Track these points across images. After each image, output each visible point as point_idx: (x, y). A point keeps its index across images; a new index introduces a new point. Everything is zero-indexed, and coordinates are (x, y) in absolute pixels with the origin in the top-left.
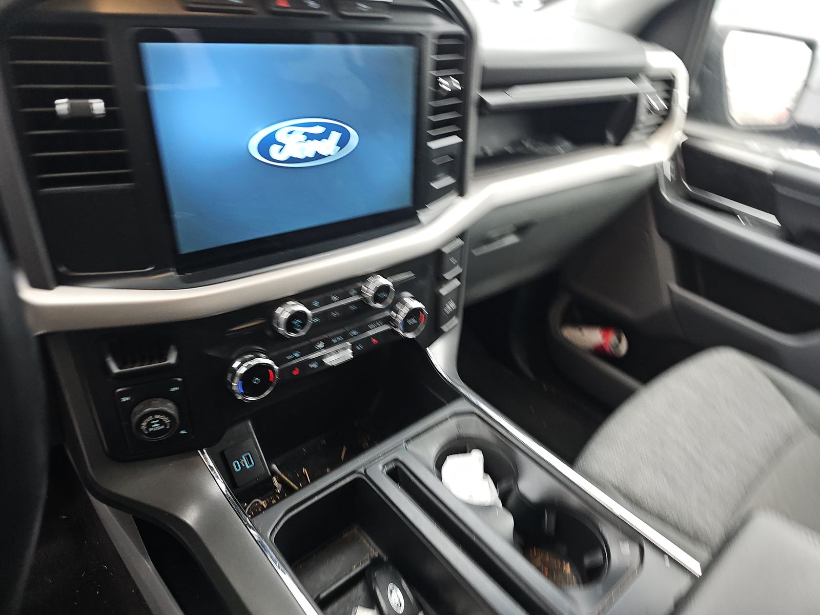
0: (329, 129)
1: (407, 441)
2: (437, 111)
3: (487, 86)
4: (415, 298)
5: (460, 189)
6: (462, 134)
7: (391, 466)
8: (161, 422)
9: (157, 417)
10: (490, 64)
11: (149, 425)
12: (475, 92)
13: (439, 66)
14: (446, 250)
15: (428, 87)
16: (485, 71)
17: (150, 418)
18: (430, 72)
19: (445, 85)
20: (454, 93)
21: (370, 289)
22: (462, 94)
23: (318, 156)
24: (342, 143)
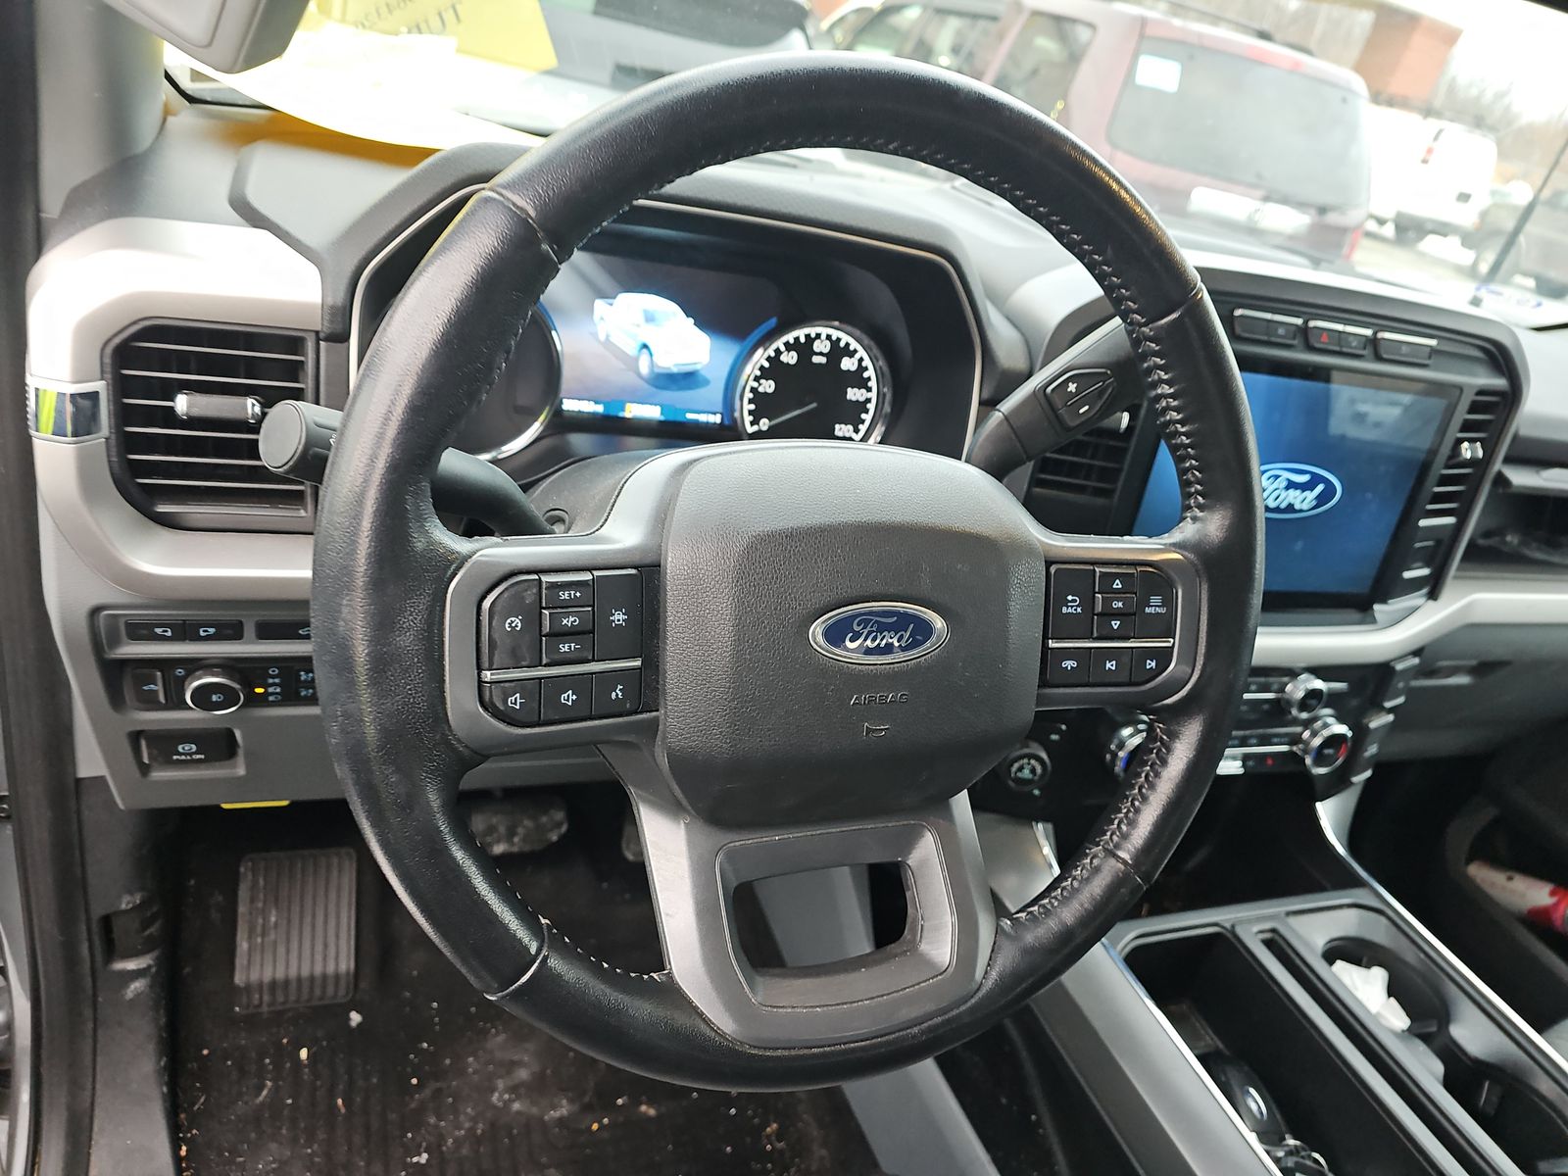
0: (1316, 480)
1: (1288, 914)
2: (1445, 480)
3: (1513, 460)
4: (1341, 720)
5: (1433, 588)
6: (1463, 516)
7: (1268, 936)
8: (1033, 771)
9: (1033, 762)
10: (1524, 432)
11: (1021, 769)
12: (1498, 465)
13: (1467, 426)
14: (1399, 667)
15: (1445, 450)
16: (1516, 437)
17: (1026, 761)
18: (1454, 433)
19: (1467, 451)
20: (1472, 463)
21: (1297, 689)
22: (1480, 466)
23: (1290, 508)
24: (1322, 499)
